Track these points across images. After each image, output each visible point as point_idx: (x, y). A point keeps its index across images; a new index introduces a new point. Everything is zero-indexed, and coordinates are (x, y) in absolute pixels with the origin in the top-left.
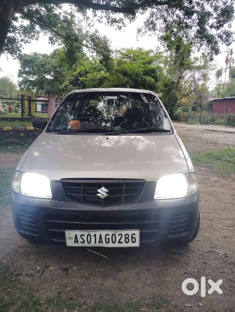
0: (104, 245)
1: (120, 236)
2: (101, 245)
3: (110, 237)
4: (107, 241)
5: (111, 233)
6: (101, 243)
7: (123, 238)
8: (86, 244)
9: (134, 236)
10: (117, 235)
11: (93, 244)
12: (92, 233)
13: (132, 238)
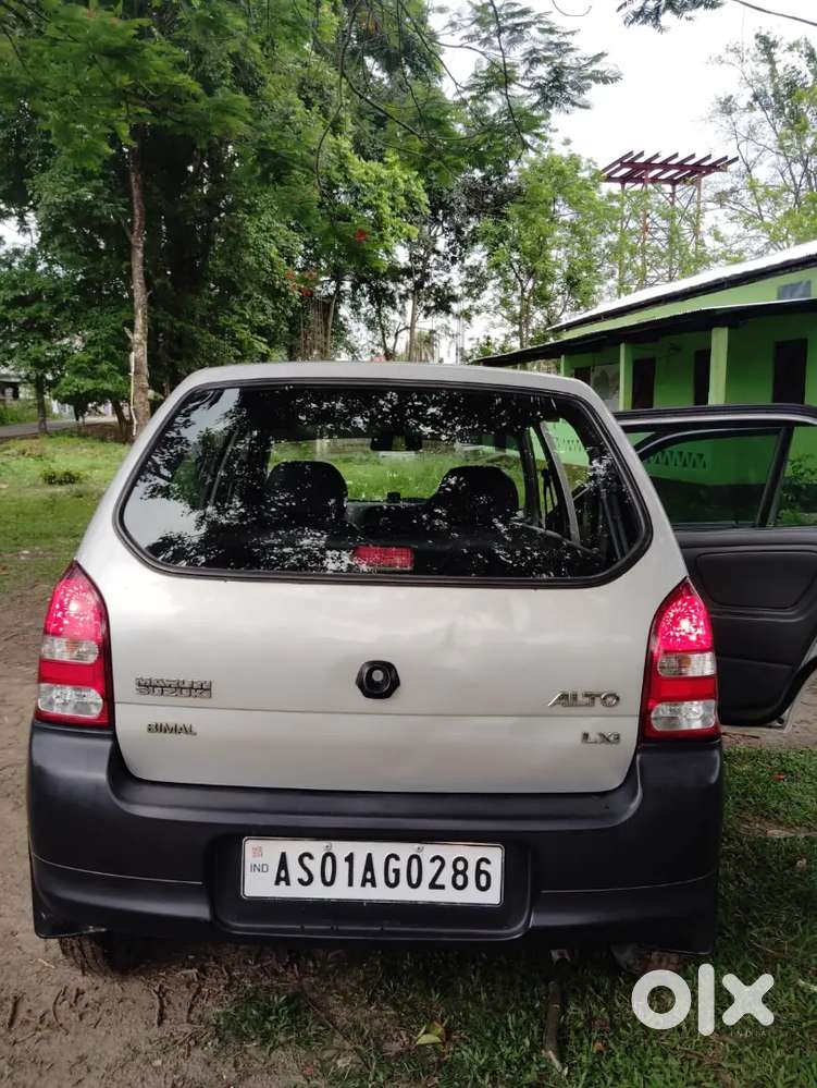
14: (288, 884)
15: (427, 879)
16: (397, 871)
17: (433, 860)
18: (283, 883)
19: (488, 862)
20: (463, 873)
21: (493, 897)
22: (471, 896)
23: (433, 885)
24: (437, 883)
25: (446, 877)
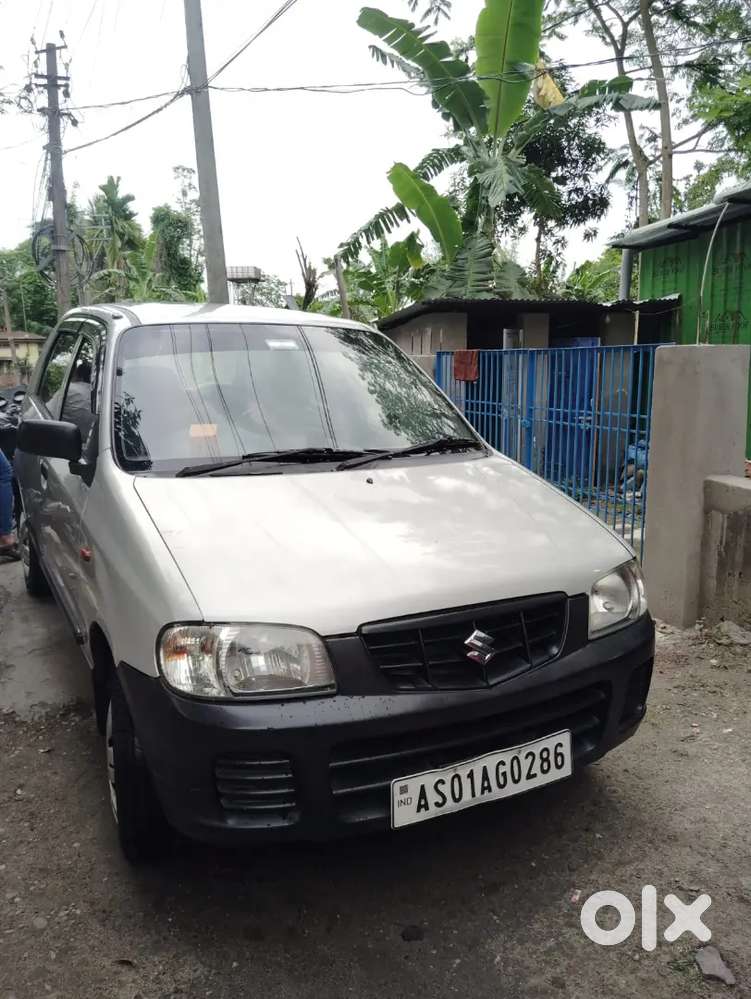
0: (497, 794)
1: (530, 758)
2: (488, 797)
3: (506, 768)
4: (502, 782)
5: (506, 756)
6: (486, 792)
7: (538, 761)
8: (451, 807)
9: (559, 750)
10: (522, 757)
11: (467, 800)
12: (463, 771)
13: (557, 755)
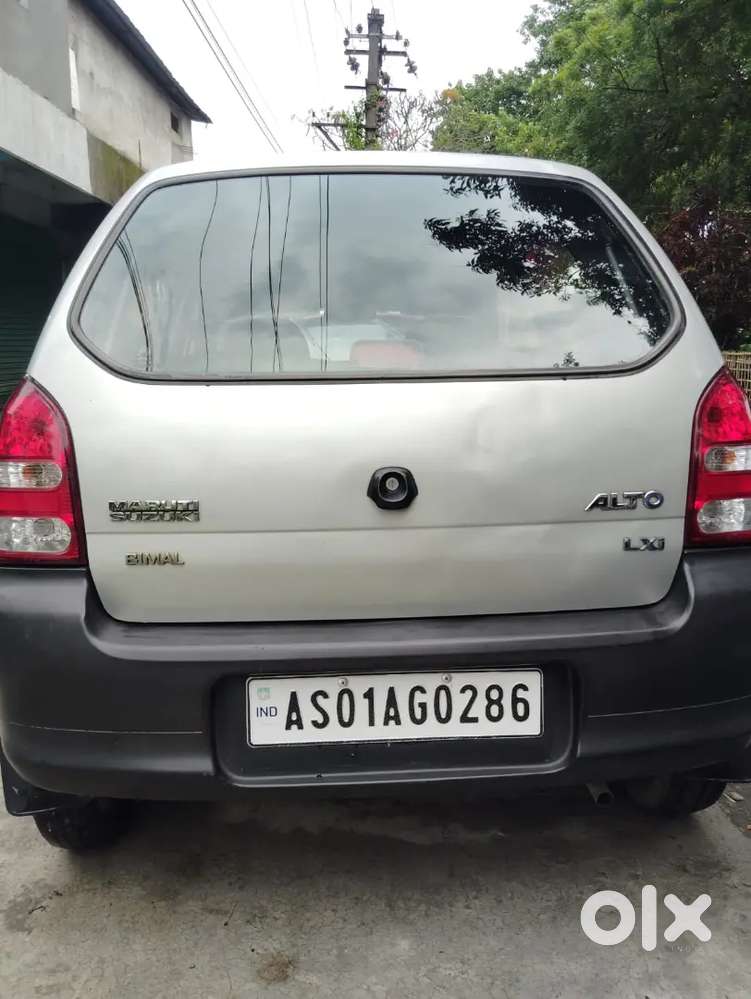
14: (301, 727)
15: (457, 712)
16: (423, 706)
17: (463, 690)
18: (294, 727)
19: (525, 688)
20: (498, 702)
21: (532, 727)
22: (508, 727)
23: (465, 719)
24: (470, 715)
25: (479, 709)
